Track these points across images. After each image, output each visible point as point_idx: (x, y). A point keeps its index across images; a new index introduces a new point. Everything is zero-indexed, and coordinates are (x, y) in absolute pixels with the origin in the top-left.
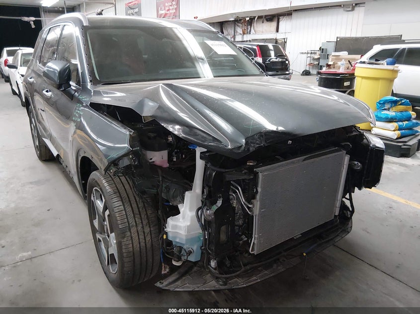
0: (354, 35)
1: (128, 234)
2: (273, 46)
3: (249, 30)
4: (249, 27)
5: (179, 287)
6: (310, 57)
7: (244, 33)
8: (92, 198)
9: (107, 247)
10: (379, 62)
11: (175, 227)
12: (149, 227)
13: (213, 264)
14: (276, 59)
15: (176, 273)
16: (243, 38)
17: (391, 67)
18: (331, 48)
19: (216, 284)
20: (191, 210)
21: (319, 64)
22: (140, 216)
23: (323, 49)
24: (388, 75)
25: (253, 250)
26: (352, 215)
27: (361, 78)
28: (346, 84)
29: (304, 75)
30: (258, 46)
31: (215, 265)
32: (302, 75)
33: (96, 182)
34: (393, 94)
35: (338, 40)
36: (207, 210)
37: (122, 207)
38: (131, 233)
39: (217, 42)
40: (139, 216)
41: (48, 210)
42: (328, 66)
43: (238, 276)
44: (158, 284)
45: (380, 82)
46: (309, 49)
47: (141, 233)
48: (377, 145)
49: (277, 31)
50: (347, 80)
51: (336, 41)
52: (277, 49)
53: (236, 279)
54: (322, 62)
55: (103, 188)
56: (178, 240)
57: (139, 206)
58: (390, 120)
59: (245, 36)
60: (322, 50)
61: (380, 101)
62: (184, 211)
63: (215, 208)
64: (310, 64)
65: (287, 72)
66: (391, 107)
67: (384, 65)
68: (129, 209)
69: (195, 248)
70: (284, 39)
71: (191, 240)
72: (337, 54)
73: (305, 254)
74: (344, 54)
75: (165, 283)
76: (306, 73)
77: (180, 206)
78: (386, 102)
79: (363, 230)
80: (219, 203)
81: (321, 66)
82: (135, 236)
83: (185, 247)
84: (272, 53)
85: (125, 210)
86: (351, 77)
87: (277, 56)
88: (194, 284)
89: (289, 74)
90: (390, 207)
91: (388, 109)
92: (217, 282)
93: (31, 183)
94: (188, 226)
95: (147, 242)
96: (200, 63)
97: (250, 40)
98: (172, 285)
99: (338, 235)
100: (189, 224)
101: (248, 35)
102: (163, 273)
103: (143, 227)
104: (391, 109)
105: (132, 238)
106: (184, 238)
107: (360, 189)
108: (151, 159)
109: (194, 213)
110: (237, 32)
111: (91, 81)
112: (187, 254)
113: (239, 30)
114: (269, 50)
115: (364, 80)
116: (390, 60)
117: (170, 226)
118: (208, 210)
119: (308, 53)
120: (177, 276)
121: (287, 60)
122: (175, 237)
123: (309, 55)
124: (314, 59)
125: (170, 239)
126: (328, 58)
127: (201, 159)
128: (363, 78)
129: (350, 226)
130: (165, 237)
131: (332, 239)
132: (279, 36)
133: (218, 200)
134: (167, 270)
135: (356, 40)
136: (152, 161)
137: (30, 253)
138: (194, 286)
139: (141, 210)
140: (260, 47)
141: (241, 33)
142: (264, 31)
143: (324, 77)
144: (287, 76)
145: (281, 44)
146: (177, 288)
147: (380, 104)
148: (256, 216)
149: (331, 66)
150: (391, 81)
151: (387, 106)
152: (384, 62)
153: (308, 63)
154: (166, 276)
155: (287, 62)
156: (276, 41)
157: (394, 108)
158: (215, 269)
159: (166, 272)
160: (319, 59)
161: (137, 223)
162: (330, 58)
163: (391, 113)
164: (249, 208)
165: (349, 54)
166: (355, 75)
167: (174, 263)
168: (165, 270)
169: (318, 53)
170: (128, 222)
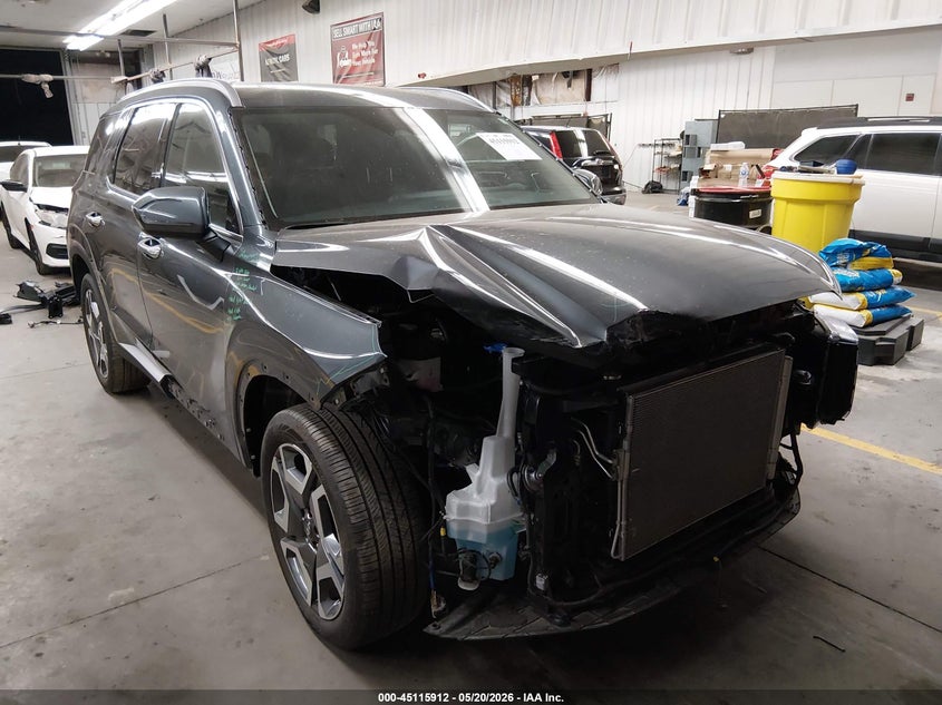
0: (753, 106)
1: (369, 534)
2: (585, 132)
3: (525, 97)
4: (526, 89)
5: (475, 632)
6: (662, 154)
7: (515, 104)
8: (275, 466)
9: (312, 568)
10: (822, 167)
11: (464, 510)
12: (409, 518)
13: (540, 582)
14: (593, 160)
15: (462, 606)
16: (513, 113)
17: (846, 178)
18: (705, 135)
19: (549, 624)
20: (494, 475)
21: (680, 168)
22: (390, 498)
23: (688, 136)
24: (841, 194)
25: (616, 552)
26: (797, 481)
27: (784, 203)
28: (754, 214)
29: (648, 193)
30: (552, 133)
31: (545, 585)
32: (644, 192)
33: (292, 431)
34: (854, 234)
35: (722, 116)
36: (530, 472)
37: (354, 480)
38: (374, 533)
39: (500, 136)
40: (387, 497)
41: (151, 499)
42: (704, 173)
43: (589, 607)
44: (430, 629)
45: (826, 209)
46: (657, 137)
47: (393, 532)
48: (843, 336)
49: (588, 98)
50: (755, 206)
51: (717, 118)
52: (592, 140)
53: (587, 613)
54: (687, 165)
55: (309, 444)
56: (470, 538)
57: (386, 477)
58: (849, 288)
59: (518, 109)
60: (685, 137)
61: (828, 248)
62: (480, 478)
63: (544, 467)
64: (660, 169)
65: (617, 189)
66: (851, 260)
67: (832, 174)
68: (366, 484)
69: (504, 552)
70: (606, 116)
71: (496, 535)
72: (722, 146)
73: (716, 559)
74: (736, 147)
75: (445, 626)
76: (654, 188)
77: (470, 469)
78: (839, 250)
79: (817, 516)
80: (552, 459)
81: (685, 173)
82: (381, 536)
83: (483, 552)
84: (584, 148)
85: (360, 486)
86: (763, 200)
87: (593, 153)
88: (503, 627)
89: (620, 192)
90: (866, 469)
91: (845, 266)
92: (551, 619)
93: (100, 443)
94: (492, 507)
95: (405, 549)
96: (455, 173)
97: (530, 120)
98: (460, 630)
99: (775, 521)
100: (493, 502)
101: (525, 108)
102: (434, 610)
103: (396, 519)
104: (849, 266)
105: (376, 541)
106: (484, 531)
107: (811, 426)
108: (410, 376)
109: (504, 480)
110: (499, 101)
111: (264, 223)
112: (489, 564)
113: (505, 98)
114: (577, 141)
115: (791, 207)
116: (843, 162)
117: (455, 509)
118: (532, 472)
119: (656, 145)
120: (466, 613)
121: (616, 162)
122: (464, 532)
123: (659, 149)
124: (669, 158)
125: (454, 535)
126: (699, 156)
127: (513, 371)
128: (789, 201)
129: (795, 502)
130: (442, 533)
131: (763, 530)
132: (594, 110)
133: (548, 453)
134: (443, 605)
135: (762, 116)
136: (413, 378)
137: (131, 590)
138: (506, 629)
139: (389, 485)
140: (558, 135)
141: (510, 102)
142: (559, 98)
143: (705, 199)
144: (618, 197)
145: (600, 126)
146: (469, 634)
147: (827, 254)
148: (622, 482)
149: (710, 174)
150: (848, 206)
151: (842, 259)
152: (832, 167)
153: (656, 167)
154: (440, 616)
155: (616, 167)
156: (588, 122)
157: (856, 263)
158: (545, 593)
159: (440, 608)
160: (680, 157)
161: (385, 511)
162: (708, 156)
163: (852, 274)
164: (608, 466)
165: (746, 147)
166: (772, 194)
167: (462, 586)
168: (438, 606)
169: (678, 144)
170: (367, 509)
